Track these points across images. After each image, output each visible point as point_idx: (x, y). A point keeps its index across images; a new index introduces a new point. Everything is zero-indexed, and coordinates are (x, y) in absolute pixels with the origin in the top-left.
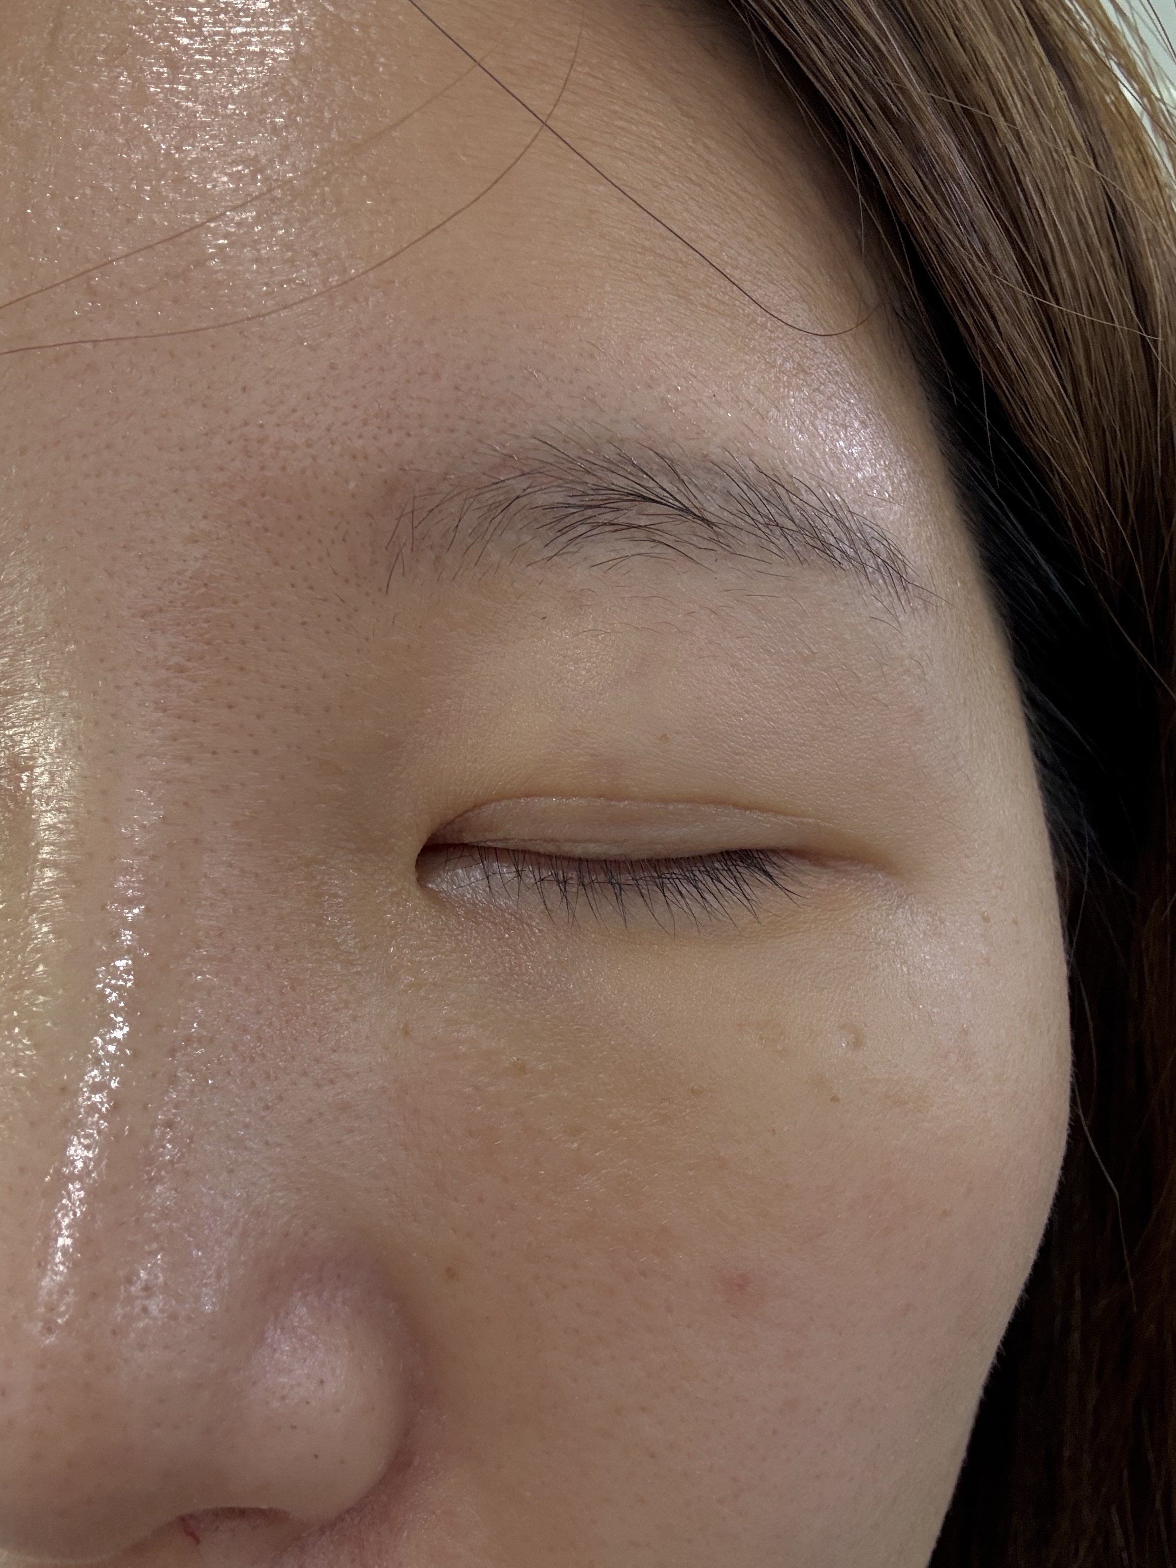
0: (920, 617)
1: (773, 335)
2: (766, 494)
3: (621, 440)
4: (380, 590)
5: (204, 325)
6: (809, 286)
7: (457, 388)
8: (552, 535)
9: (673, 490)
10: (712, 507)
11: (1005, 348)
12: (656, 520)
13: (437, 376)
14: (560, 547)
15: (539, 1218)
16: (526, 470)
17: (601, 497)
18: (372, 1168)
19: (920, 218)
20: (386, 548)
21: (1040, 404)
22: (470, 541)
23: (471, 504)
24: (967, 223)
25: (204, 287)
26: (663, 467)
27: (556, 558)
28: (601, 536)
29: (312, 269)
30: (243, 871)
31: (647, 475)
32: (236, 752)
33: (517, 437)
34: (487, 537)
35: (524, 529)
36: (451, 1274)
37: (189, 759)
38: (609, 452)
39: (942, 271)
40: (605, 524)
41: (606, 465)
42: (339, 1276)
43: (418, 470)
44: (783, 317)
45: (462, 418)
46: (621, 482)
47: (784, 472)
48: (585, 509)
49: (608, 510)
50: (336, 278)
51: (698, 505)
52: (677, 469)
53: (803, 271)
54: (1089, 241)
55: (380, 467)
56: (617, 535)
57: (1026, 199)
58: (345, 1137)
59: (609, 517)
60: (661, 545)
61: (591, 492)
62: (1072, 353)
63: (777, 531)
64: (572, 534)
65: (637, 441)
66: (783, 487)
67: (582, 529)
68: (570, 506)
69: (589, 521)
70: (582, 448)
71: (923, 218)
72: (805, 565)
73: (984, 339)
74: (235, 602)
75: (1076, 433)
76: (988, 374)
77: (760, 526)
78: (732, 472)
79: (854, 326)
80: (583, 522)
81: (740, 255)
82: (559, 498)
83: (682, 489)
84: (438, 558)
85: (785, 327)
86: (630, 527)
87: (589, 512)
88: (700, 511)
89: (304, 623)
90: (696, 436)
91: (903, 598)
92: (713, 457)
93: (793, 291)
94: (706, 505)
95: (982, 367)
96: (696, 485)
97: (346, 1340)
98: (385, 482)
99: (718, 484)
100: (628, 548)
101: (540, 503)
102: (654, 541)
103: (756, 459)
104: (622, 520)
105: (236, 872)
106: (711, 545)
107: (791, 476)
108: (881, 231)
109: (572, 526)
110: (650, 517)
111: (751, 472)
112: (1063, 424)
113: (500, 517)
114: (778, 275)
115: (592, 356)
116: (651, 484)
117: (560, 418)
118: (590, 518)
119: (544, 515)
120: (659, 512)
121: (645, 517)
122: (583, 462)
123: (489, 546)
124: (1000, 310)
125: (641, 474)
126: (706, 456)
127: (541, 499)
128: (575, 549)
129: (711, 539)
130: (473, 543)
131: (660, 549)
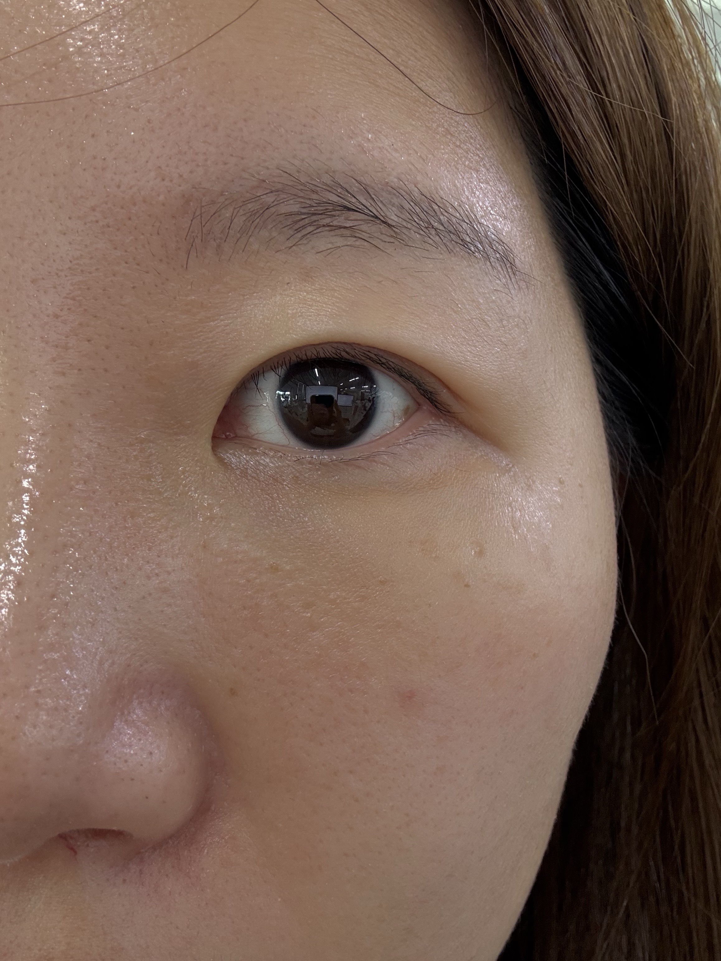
0: (524, 293)
1: (430, 110)
2: (425, 208)
3: (334, 172)
4: (182, 266)
5: (68, 96)
6: (454, 83)
7: (229, 136)
8: (291, 232)
9: (368, 205)
10: (393, 217)
11: (577, 128)
12: (356, 223)
13: (216, 129)
14: (297, 240)
15: (287, 658)
16: (273, 189)
17: (321, 208)
18: (183, 628)
19: (522, 43)
20: (186, 239)
21: (600, 166)
22: (239, 235)
23: (238, 212)
24: (552, 47)
25: (68, 72)
26: (361, 190)
27: (294, 247)
28: (322, 233)
29: (135, 60)
30: (99, 444)
31: (351, 194)
32: (94, 369)
33: (268, 168)
34: (250, 233)
35: (274, 229)
36: (233, 692)
37: (64, 374)
38: (326, 179)
39: (537, 77)
40: (324, 226)
41: (324, 187)
42: (163, 693)
43: (204, 188)
44: (438, 100)
45: (232, 155)
46: (334, 198)
47: (437, 195)
48: (312, 216)
49: (326, 216)
50: (151, 66)
51: (383, 214)
52: (370, 191)
53: (451, 73)
54: (631, 68)
55: (180, 186)
56: (332, 233)
57: (591, 39)
58: (166, 609)
59: (327, 221)
60: (360, 240)
61: (316, 205)
62: (620, 136)
63: (433, 232)
64: (304, 232)
65: (344, 172)
66: (437, 204)
67: (310, 229)
68: (303, 214)
69: (314, 224)
70: (309, 176)
71: (524, 42)
72: (452, 254)
73: (564, 122)
74: (90, 273)
75: (623, 188)
76: (567, 146)
77: (423, 228)
78: (404, 193)
79: (483, 111)
80: (310, 224)
81: (409, 59)
82: (295, 208)
83: (373, 204)
84: (219, 246)
85: (439, 106)
86: (340, 227)
87: (314, 218)
88: (384, 218)
89: (134, 287)
90: (381, 170)
91: (513, 280)
92: (392, 184)
93: (445, 86)
94: (388, 214)
95: (563, 141)
96: (381, 202)
97: (167, 730)
98: (184, 196)
99: (395, 201)
100: (339, 241)
101: (283, 212)
102: (355, 237)
103: (419, 186)
104: (335, 223)
105: (95, 445)
106: (392, 240)
107: (442, 198)
108: (498, 49)
109: (304, 227)
110: (353, 222)
111: (416, 193)
112: (614, 180)
113: (258, 220)
114: (434, 74)
115: (314, 117)
116: (354, 200)
117: (294, 157)
118: (315, 221)
119: (286, 219)
120: (359, 218)
121: (349, 222)
122: (311, 185)
123: (251, 239)
124: (574, 104)
125: (346, 193)
126: (387, 183)
127: (283, 209)
128: (305, 242)
129: (392, 236)
130: (240, 237)
131: (359, 242)
